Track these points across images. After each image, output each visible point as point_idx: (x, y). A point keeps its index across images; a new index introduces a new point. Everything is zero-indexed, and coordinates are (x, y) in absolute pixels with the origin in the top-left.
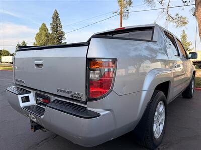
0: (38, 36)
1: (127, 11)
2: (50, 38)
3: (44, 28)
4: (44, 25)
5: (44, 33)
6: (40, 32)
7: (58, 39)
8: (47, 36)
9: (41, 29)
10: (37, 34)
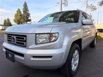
0: (16, 15)
1: (67, 2)
2: (22, 17)
3: (19, 11)
4: (19, 9)
5: (19, 14)
6: (17, 13)
7: (27, 17)
8: (21, 15)
9: (17, 12)
10: (16, 14)
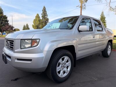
1: (85, 5)
2: (41, 22)
3: (38, 16)
4: (38, 15)
5: (38, 19)
7: (45, 22)
8: (39, 21)
9: (36, 17)
10: (34, 20)
